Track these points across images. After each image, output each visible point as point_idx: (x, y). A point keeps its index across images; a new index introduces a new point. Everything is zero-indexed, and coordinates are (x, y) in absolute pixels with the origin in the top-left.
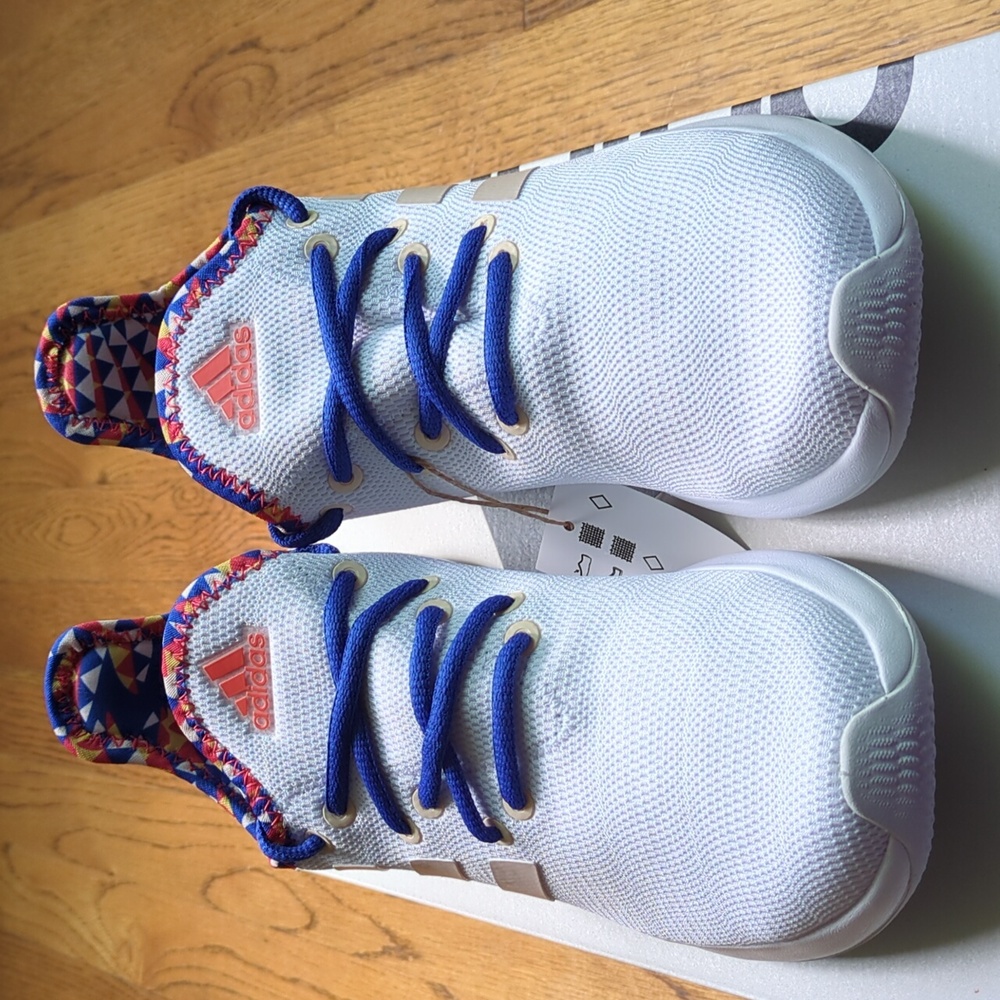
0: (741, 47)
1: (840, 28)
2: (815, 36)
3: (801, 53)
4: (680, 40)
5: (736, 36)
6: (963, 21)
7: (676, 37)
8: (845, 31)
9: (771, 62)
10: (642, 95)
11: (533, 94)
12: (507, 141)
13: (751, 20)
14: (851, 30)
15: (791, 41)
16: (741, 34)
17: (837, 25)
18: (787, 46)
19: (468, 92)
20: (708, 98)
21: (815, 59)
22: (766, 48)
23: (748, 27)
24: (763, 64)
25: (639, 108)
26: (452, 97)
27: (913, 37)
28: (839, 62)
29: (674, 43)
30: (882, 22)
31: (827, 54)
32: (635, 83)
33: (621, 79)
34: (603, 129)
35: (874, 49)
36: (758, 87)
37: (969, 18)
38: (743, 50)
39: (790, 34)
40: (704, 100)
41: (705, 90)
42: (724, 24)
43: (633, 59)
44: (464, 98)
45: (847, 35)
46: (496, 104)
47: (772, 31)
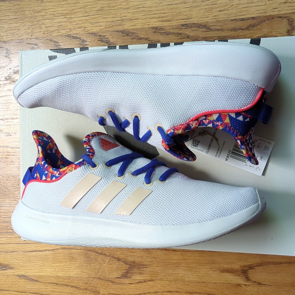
0: (136, 13)
1: (169, 13)
2: (161, 13)
3: (156, 17)
4: (114, 8)
5: (135, 10)
6: (206, 16)
7: (113, 7)
8: (171, 14)
9: (147, 18)
10: (101, 21)
11: (57, 15)
12: (47, 27)
13: (139, 7)
14: (172, 14)
15: (153, 14)
16: (136, 9)
17: (167, 12)
18: (152, 15)
19: (29, 11)
20: (125, 24)
21: (161, 19)
22: (145, 14)
23: (139, 8)
24: (144, 18)
25: (100, 24)
26: (22, 11)
27: (191, 18)
28: (168, 21)
29: (113, 8)
30: (182, 13)
31: (165, 19)
32: (98, 17)
33: (92, 15)
34: (86, 29)
35: (179, 20)
36: (142, 24)
37: (207, 16)
38: (137, 14)
39: (153, 12)
40: (124, 25)
41: (124, 22)
42: (130, 6)
43: (97, 10)
44: (27, 13)
45: (171, 15)
46: (42, 16)
47: (146, 10)
